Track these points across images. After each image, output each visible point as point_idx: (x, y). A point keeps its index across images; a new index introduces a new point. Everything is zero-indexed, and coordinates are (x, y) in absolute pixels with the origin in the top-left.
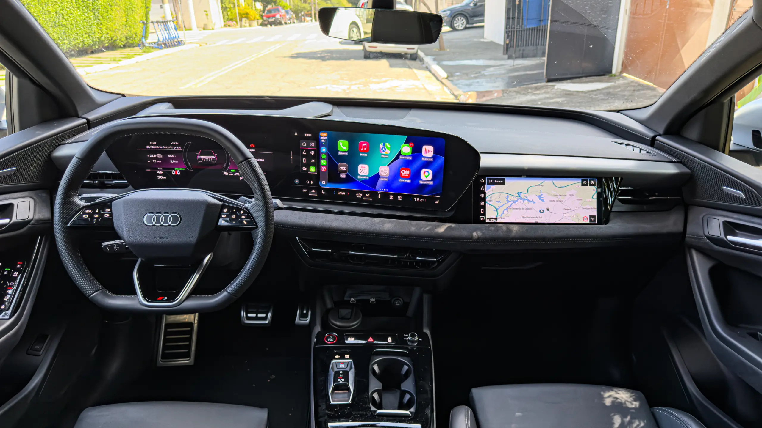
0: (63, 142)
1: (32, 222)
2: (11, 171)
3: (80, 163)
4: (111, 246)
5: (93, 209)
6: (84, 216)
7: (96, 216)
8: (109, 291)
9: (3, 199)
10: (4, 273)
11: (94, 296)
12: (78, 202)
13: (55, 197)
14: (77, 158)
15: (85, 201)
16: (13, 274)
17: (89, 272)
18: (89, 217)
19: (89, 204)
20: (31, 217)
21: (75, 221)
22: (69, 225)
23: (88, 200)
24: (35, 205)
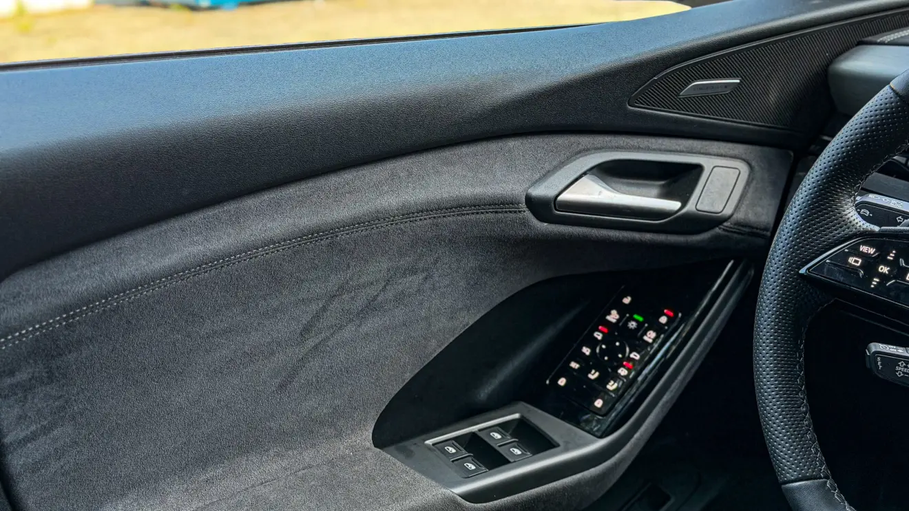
0: (870, 39)
1: (725, 224)
2: (726, 85)
3: (897, 107)
4: (892, 360)
5: (883, 249)
6: (851, 260)
7: (884, 269)
8: (841, 491)
9: (685, 150)
10: (627, 324)
11: (799, 488)
12: (849, 215)
13: (802, 179)
14: (892, 89)
15: (868, 213)
16: (645, 334)
17: (807, 416)
18: (862, 267)
19: (876, 229)
20: (728, 211)
21: (820, 266)
22: (802, 271)
23: (879, 215)
24: (748, 183)
